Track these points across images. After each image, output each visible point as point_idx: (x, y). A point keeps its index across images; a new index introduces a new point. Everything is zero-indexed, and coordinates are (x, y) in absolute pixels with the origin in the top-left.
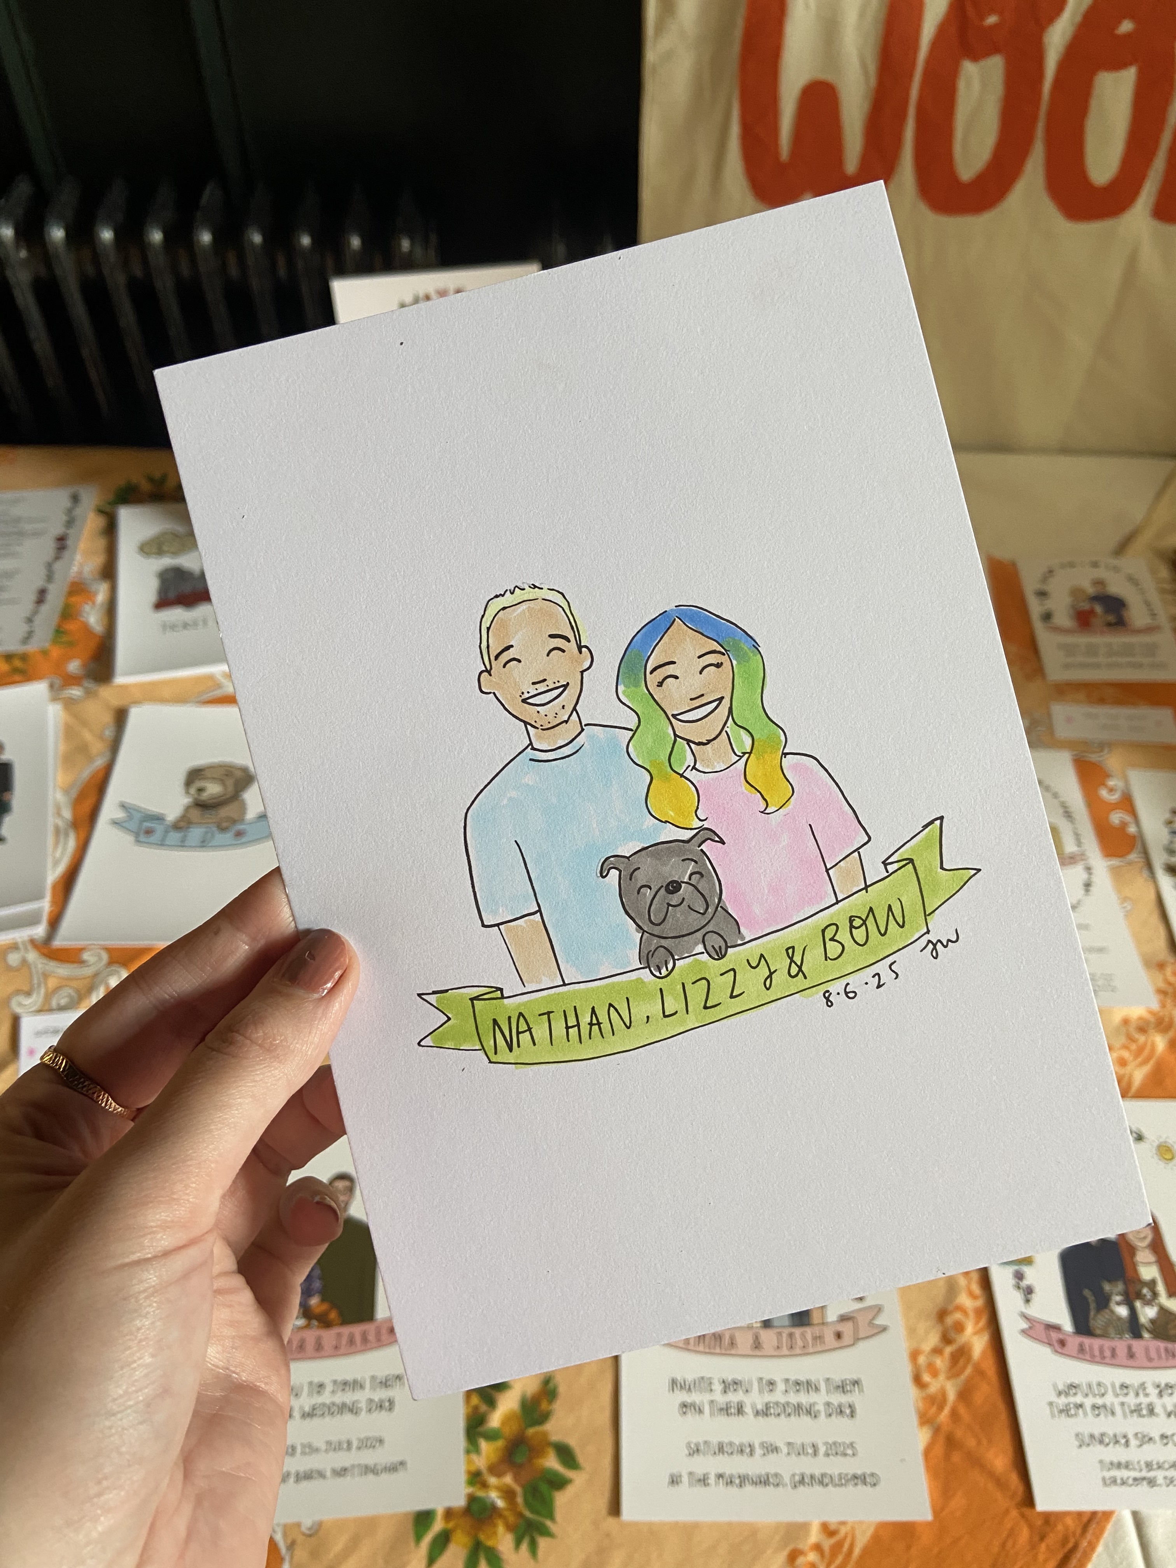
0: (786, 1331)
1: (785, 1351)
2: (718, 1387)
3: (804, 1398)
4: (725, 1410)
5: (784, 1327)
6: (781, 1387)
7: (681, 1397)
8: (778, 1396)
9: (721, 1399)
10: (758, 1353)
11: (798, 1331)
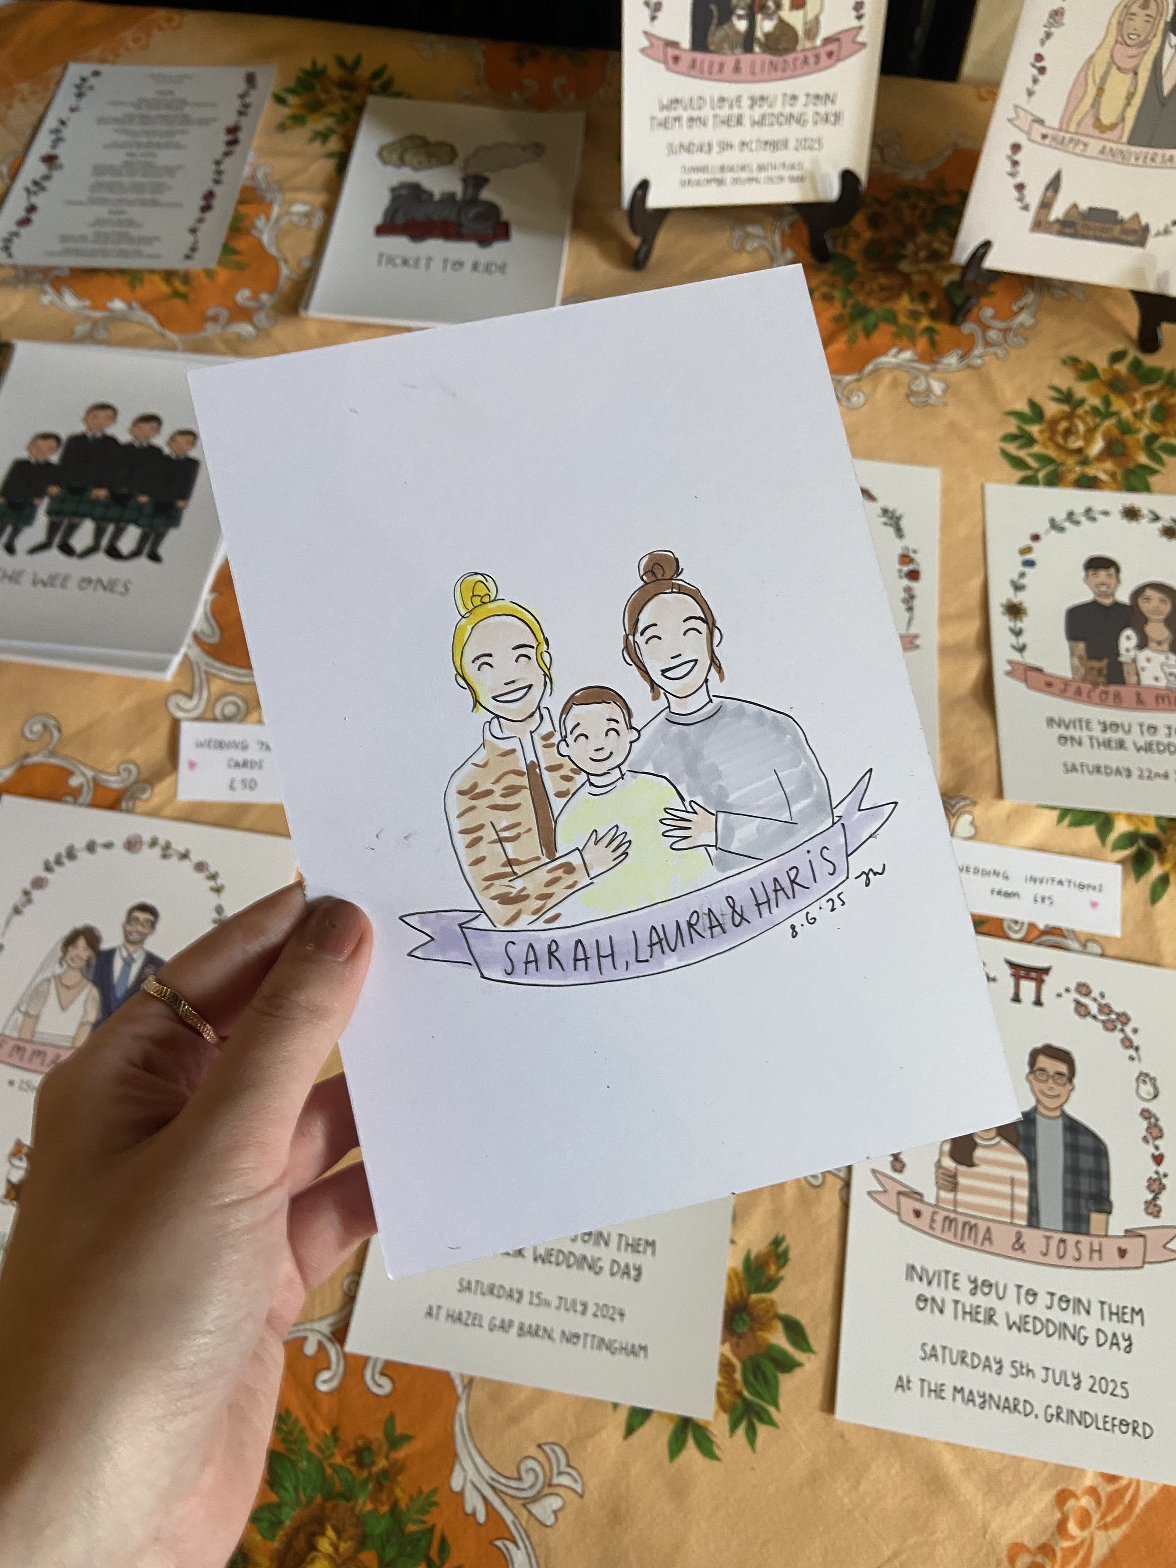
0: (1058, 1236)
1: (1053, 1258)
2: (965, 1285)
3: (1070, 1319)
4: (972, 1314)
5: (1056, 1231)
6: (1043, 1299)
7: (922, 1288)
8: (1039, 1309)
9: (970, 1301)
10: (1019, 1255)
11: (1071, 1238)
